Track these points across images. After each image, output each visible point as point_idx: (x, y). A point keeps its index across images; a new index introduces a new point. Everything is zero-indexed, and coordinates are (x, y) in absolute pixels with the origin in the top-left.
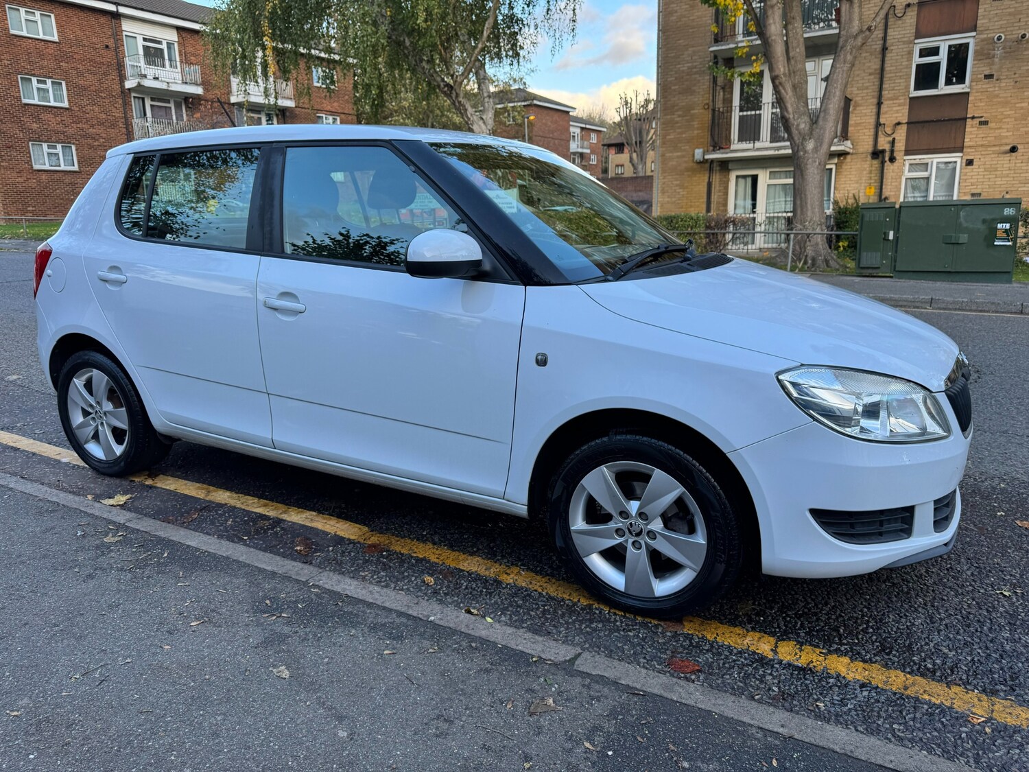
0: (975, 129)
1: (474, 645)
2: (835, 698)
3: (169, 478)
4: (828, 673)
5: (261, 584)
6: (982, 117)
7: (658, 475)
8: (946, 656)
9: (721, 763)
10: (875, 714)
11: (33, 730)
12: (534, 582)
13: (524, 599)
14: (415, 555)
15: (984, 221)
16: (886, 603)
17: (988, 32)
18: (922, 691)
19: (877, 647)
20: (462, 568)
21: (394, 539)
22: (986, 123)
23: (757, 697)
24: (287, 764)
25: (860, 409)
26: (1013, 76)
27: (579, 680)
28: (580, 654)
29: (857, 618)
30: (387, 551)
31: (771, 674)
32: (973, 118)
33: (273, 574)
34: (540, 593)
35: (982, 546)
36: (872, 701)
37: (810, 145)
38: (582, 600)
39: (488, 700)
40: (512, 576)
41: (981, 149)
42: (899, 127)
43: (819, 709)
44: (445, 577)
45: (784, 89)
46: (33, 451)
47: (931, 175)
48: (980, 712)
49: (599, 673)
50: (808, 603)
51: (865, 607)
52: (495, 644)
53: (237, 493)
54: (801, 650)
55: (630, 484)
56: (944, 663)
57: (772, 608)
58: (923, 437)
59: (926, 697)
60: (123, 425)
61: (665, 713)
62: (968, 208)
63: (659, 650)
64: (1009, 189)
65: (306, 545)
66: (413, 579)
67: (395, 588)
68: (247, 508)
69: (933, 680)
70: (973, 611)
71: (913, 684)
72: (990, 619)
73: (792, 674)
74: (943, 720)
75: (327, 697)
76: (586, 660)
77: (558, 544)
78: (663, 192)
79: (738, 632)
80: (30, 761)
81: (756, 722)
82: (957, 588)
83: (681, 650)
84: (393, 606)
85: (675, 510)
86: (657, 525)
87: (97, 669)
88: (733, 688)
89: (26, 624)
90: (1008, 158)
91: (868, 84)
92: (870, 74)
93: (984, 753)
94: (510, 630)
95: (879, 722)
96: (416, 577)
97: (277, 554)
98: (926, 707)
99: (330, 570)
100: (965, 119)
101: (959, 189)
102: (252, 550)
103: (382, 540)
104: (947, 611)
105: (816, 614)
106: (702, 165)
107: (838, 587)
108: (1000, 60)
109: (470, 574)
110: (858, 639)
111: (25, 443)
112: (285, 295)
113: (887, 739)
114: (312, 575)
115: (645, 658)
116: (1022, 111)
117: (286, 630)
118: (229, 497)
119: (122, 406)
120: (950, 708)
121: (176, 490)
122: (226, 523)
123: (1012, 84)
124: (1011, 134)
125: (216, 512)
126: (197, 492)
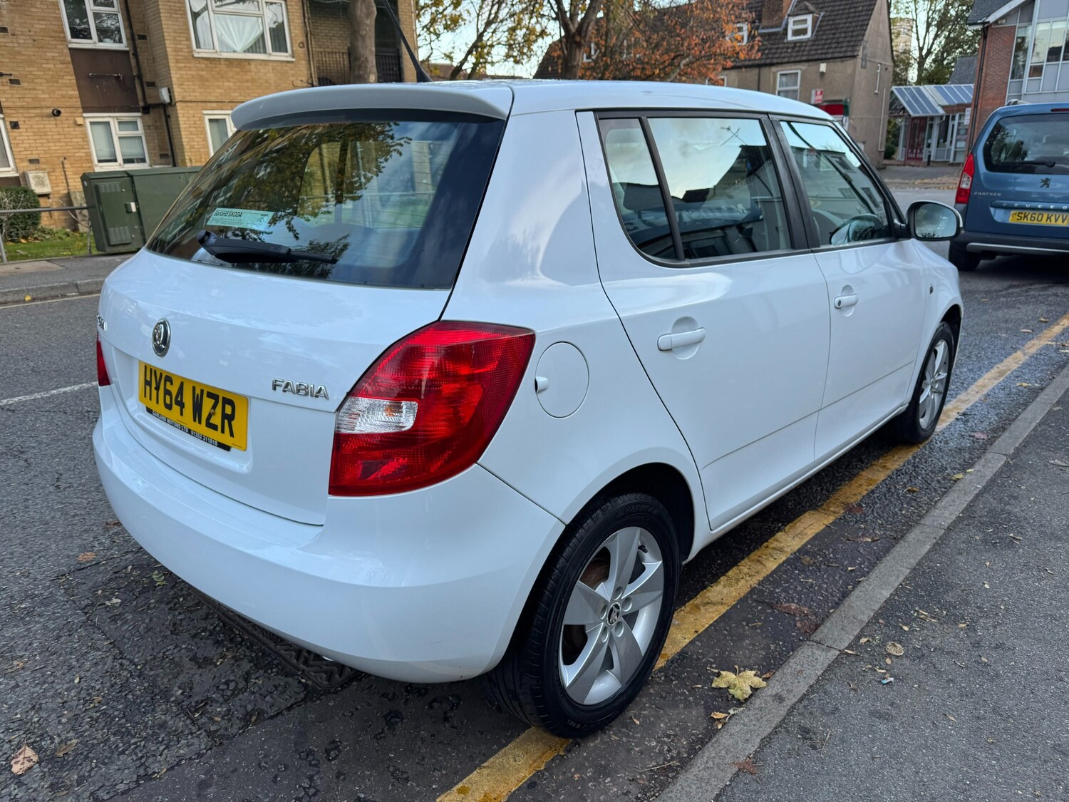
0: (7, 88)
6: (11, 75)
22: (16, 82)
26: (28, 33)
32: (2, 75)
41: (21, 111)
64: (66, 155)
90: (54, 122)
101: (14, 154)
112: (844, 289)
116: (51, 73)
117: (1033, 533)
121: (696, 632)
122: (812, 584)
123: (31, 41)
124: (47, 96)
125: (776, 593)
126: (710, 612)
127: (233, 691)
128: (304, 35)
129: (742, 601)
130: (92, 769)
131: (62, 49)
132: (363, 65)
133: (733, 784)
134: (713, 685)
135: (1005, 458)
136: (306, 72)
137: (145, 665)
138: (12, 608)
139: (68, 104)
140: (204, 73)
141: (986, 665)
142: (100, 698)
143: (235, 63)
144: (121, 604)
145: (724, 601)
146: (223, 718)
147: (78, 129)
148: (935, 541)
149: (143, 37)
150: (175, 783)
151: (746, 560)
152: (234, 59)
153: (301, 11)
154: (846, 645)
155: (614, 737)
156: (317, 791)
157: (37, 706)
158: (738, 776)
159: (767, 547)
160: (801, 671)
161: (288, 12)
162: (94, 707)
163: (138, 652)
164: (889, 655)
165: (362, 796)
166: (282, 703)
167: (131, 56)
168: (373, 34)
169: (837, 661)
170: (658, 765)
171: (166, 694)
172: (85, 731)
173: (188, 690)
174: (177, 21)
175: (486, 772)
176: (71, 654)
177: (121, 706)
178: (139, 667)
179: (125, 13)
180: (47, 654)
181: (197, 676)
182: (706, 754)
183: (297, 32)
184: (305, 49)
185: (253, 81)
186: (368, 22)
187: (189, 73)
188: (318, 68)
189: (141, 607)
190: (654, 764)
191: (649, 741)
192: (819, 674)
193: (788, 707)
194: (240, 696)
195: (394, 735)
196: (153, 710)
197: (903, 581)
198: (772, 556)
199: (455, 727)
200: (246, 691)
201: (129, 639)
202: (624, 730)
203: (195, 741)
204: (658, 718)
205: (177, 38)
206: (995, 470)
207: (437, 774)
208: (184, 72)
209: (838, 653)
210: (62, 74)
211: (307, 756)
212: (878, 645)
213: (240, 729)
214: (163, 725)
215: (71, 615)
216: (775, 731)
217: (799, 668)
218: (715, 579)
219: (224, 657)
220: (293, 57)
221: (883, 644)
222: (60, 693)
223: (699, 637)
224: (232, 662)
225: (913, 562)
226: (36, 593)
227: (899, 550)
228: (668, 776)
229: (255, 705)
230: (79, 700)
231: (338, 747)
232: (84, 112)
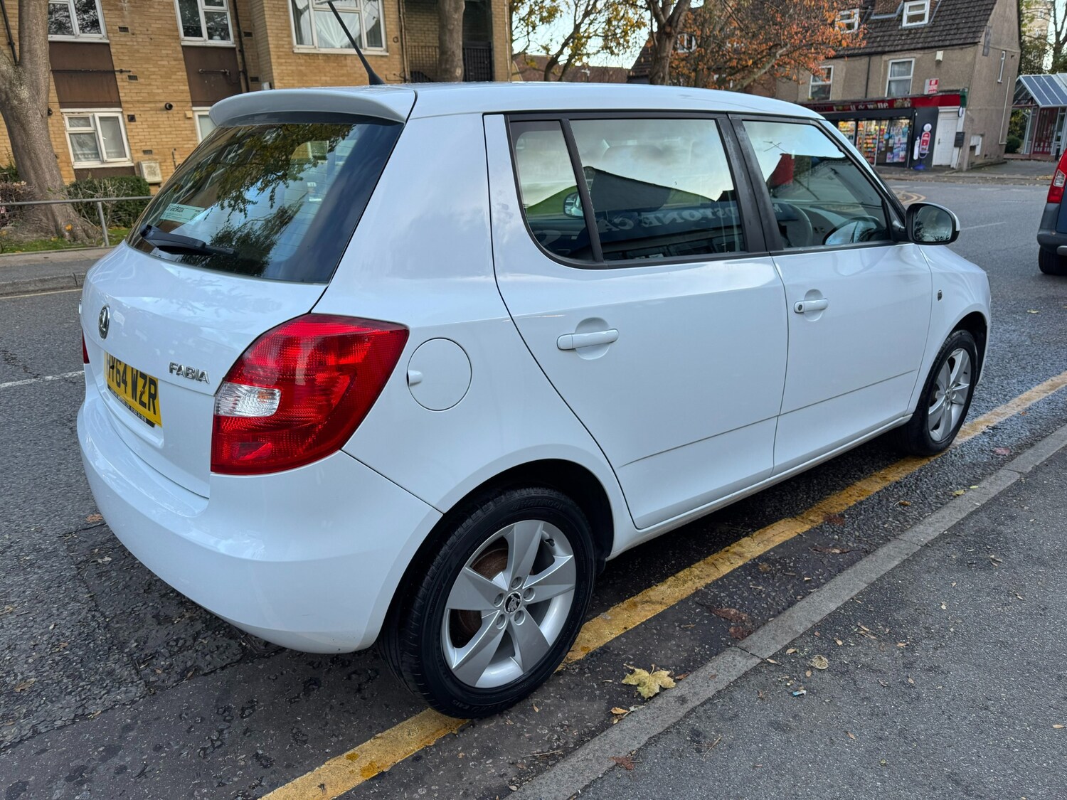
0: (126, 84)
6: (130, 71)
22: (135, 78)
26: (146, 32)
30: (842, 515)
32: (121, 71)
41: (138, 105)
47: (96, 130)
64: (175, 146)
86: (955, 387)
90: (166, 116)
100: (113, 72)
101: (129, 146)
108: (129, 13)
116: (165, 69)
121: (625, 628)
122: (761, 591)
123: (148, 40)
124: (161, 91)
125: (721, 597)
126: (645, 611)
127: (180, 648)
128: (399, 30)
129: (683, 602)
130: (40, 705)
131: (175, 47)
132: (450, 59)
133: (605, 777)
134: (624, 682)
135: (1018, 476)
136: (399, 66)
137: (113, 618)
138: (18, 559)
139: (180, 98)
140: (303, 68)
141: (911, 686)
142: (66, 644)
143: (332, 58)
144: (111, 562)
145: (664, 601)
146: (164, 671)
147: (187, 122)
148: (906, 557)
149: (249, 34)
150: (104, 724)
151: (701, 562)
152: (332, 54)
153: (397, 6)
154: (771, 654)
155: (509, 722)
156: (223, 744)
157: (13, 646)
158: (613, 770)
159: (728, 551)
160: (715, 676)
161: (384, 7)
162: (59, 651)
163: (111, 606)
164: (812, 668)
165: (260, 752)
166: (219, 662)
167: (238, 53)
168: (461, 29)
169: (756, 670)
170: (543, 752)
171: (122, 645)
172: (44, 672)
173: (142, 644)
174: (280, 18)
175: (379, 742)
176: (54, 603)
177: (81, 653)
178: (107, 620)
179: (233, 11)
180: (35, 601)
181: (154, 632)
182: (590, 747)
183: (392, 27)
184: (399, 43)
185: (348, 75)
186: (456, 16)
187: (289, 68)
188: (411, 62)
189: (127, 566)
190: (538, 751)
191: (542, 729)
192: (732, 680)
193: (688, 710)
194: (185, 653)
195: (307, 701)
196: (107, 658)
197: (856, 596)
198: (729, 561)
199: (365, 699)
200: (191, 649)
201: (107, 594)
202: (522, 716)
203: (134, 689)
204: (558, 707)
205: (280, 35)
206: (1001, 489)
207: (334, 739)
208: (285, 68)
209: (759, 661)
210: (175, 70)
211: (224, 712)
212: (804, 658)
213: (175, 682)
214: (111, 673)
215: (65, 569)
216: (666, 732)
217: (714, 672)
218: (662, 579)
219: (182, 616)
220: (388, 52)
221: (810, 656)
222: (35, 637)
223: (627, 633)
224: (188, 621)
225: (874, 577)
226: (43, 547)
227: (865, 564)
228: (548, 764)
229: (195, 662)
230: (48, 644)
231: (254, 706)
232: (194, 105)
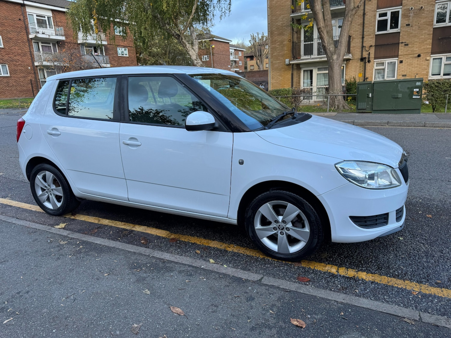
0: (403, 47)
1: (221, 276)
2: (362, 288)
3: (81, 215)
4: (358, 279)
5: (130, 257)
6: (405, 42)
7: (290, 205)
8: (402, 270)
9: (322, 315)
10: (378, 293)
11: (51, 321)
12: (240, 250)
13: (237, 257)
14: (191, 242)
15: (408, 88)
16: (379, 250)
17: (407, 6)
18: (394, 283)
19: (376, 267)
20: (210, 246)
21: (181, 236)
22: (407, 45)
23: (333, 290)
24: (157, 327)
25: (367, 177)
26: (418, 25)
27: (264, 287)
28: (263, 277)
29: (368, 257)
30: (179, 241)
31: (337, 280)
32: (402, 43)
33: (135, 253)
34: (243, 254)
35: (414, 226)
36: (376, 288)
37: (335, 57)
38: (260, 256)
39: (230, 297)
40: (231, 248)
41: (405, 56)
42: (371, 48)
43: (356, 292)
44: (204, 250)
45: (323, 33)
46: (19, 206)
47: (385, 67)
48: (416, 290)
49: (271, 284)
50: (349, 252)
51: (371, 252)
52: (229, 275)
53: (111, 220)
54: (348, 271)
55: (278, 210)
56: (402, 272)
57: (335, 255)
58: (391, 186)
59: (396, 285)
60: (61, 194)
61: (299, 298)
62: (401, 83)
63: (293, 274)
64: (417, 73)
65: (145, 240)
66: (192, 251)
67: (185, 256)
68: (117, 226)
69: (398, 279)
70: (412, 252)
71: (391, 281)
72: (418, 254)
73: (345, 280)
74: (403, 293)
75: (167, 300)
76: (266, 279)
77: (250, 235)
78: (273, 78)
79: (323, 265)
80: (54, 333)
81: (334, 299)
82: (405, 243)
83: (302, 273)
84: (186, 263)
85: (297, 219)
86: (290, 225)
87: (71, 296)
88: (323, 287)
89: (37, 280)
90: (417, 60)
91: (358, 29)
92: (359, 25)
93: (419, 305)
94: (234, 270)
95: (379, 296)
96: (193, 251)
97: (134, 244)
98: (396, 289)
99: (157, 250)
100: (399, 43)
101: (397, 73)
102: (123, 243)
103: (176, 236)
104: (402, 252)
105: (352, 256)
106: (289, 66)
107: (360, 245)
108: (412, 18)
109: (214, 248)
110: (369, 265)
111: (14, 203)
112: (132, 138)
113: (383, 302)
114: (151, 252)
115: (288, 277)
116: (422, 39)
117: (145, 275)
118: (108, 222)
119: (60, 186)
120: (405, 289)
121: (85, 220)
123: (418, 28)
124: (418, 49)
126: (94, 221)
131: (430, 29)
139: (425, 52)
145: (100, 222)
147: (427, 62)
159: (135, 225)
210: (427, 39)
232: (431, 54)
